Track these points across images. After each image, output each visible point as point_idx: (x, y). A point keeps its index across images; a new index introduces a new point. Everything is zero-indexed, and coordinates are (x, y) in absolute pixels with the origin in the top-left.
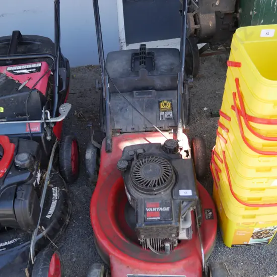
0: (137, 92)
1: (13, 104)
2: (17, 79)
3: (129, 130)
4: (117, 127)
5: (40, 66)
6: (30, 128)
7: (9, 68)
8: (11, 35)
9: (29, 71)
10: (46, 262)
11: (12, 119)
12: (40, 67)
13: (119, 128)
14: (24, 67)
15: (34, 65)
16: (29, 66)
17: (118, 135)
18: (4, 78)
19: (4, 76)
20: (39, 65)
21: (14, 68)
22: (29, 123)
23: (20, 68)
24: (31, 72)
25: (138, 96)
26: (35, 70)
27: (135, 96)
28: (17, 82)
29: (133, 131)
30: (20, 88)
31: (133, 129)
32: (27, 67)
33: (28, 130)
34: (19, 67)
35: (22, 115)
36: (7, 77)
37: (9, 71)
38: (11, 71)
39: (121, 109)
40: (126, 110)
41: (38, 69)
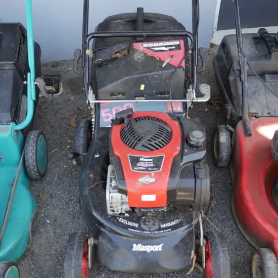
0: (270, 77)
1: (155, 81)
2: (157, 56)
3: (265, 114)
4: (253, 111)
5: (179, 43)
6: (172, 108)
7: (146, 45)
8: (136, 12)
9: (168, 48)
10: (224, 245)
11: (151, 98)
12: (179, 45)
13: (255, 112)
14: (161, 44)
15: (172, 43)
16: (167, 44)
17: (254, 118)
18: (143, 55)
19: (142, 53)
20: (177, 43)
21: (150, 45)
22: (171, 102)
23: (158, 45)
24: (170, 50)
25: (271, 80)
26: (174, 47)
27: (267, 80)
28: (158, 59)
29: (269, 115)
30: (164, 65)
31: (270, 113)
32: (165, 45)
33: (170, 109)
34: (156, 44)
35: (161, 93)
36: (145, 54)
37: (147, 48)
38: (149, 48)
39: (254, 93)
40: (260, 94)
41: (178, 47)
